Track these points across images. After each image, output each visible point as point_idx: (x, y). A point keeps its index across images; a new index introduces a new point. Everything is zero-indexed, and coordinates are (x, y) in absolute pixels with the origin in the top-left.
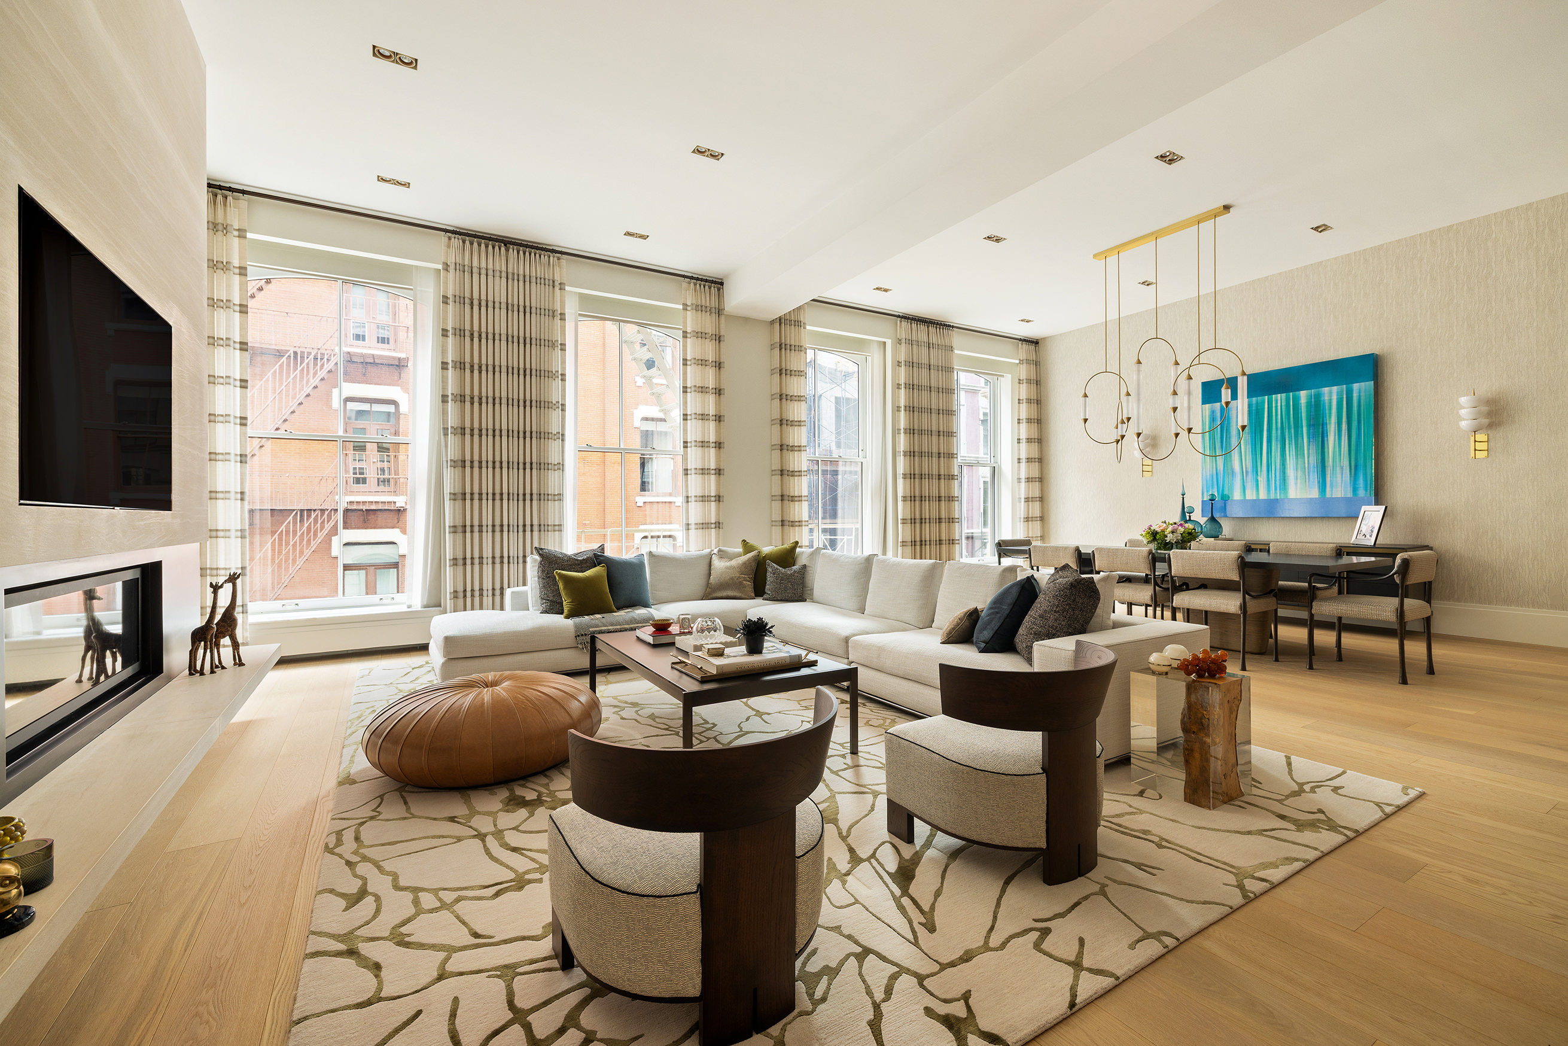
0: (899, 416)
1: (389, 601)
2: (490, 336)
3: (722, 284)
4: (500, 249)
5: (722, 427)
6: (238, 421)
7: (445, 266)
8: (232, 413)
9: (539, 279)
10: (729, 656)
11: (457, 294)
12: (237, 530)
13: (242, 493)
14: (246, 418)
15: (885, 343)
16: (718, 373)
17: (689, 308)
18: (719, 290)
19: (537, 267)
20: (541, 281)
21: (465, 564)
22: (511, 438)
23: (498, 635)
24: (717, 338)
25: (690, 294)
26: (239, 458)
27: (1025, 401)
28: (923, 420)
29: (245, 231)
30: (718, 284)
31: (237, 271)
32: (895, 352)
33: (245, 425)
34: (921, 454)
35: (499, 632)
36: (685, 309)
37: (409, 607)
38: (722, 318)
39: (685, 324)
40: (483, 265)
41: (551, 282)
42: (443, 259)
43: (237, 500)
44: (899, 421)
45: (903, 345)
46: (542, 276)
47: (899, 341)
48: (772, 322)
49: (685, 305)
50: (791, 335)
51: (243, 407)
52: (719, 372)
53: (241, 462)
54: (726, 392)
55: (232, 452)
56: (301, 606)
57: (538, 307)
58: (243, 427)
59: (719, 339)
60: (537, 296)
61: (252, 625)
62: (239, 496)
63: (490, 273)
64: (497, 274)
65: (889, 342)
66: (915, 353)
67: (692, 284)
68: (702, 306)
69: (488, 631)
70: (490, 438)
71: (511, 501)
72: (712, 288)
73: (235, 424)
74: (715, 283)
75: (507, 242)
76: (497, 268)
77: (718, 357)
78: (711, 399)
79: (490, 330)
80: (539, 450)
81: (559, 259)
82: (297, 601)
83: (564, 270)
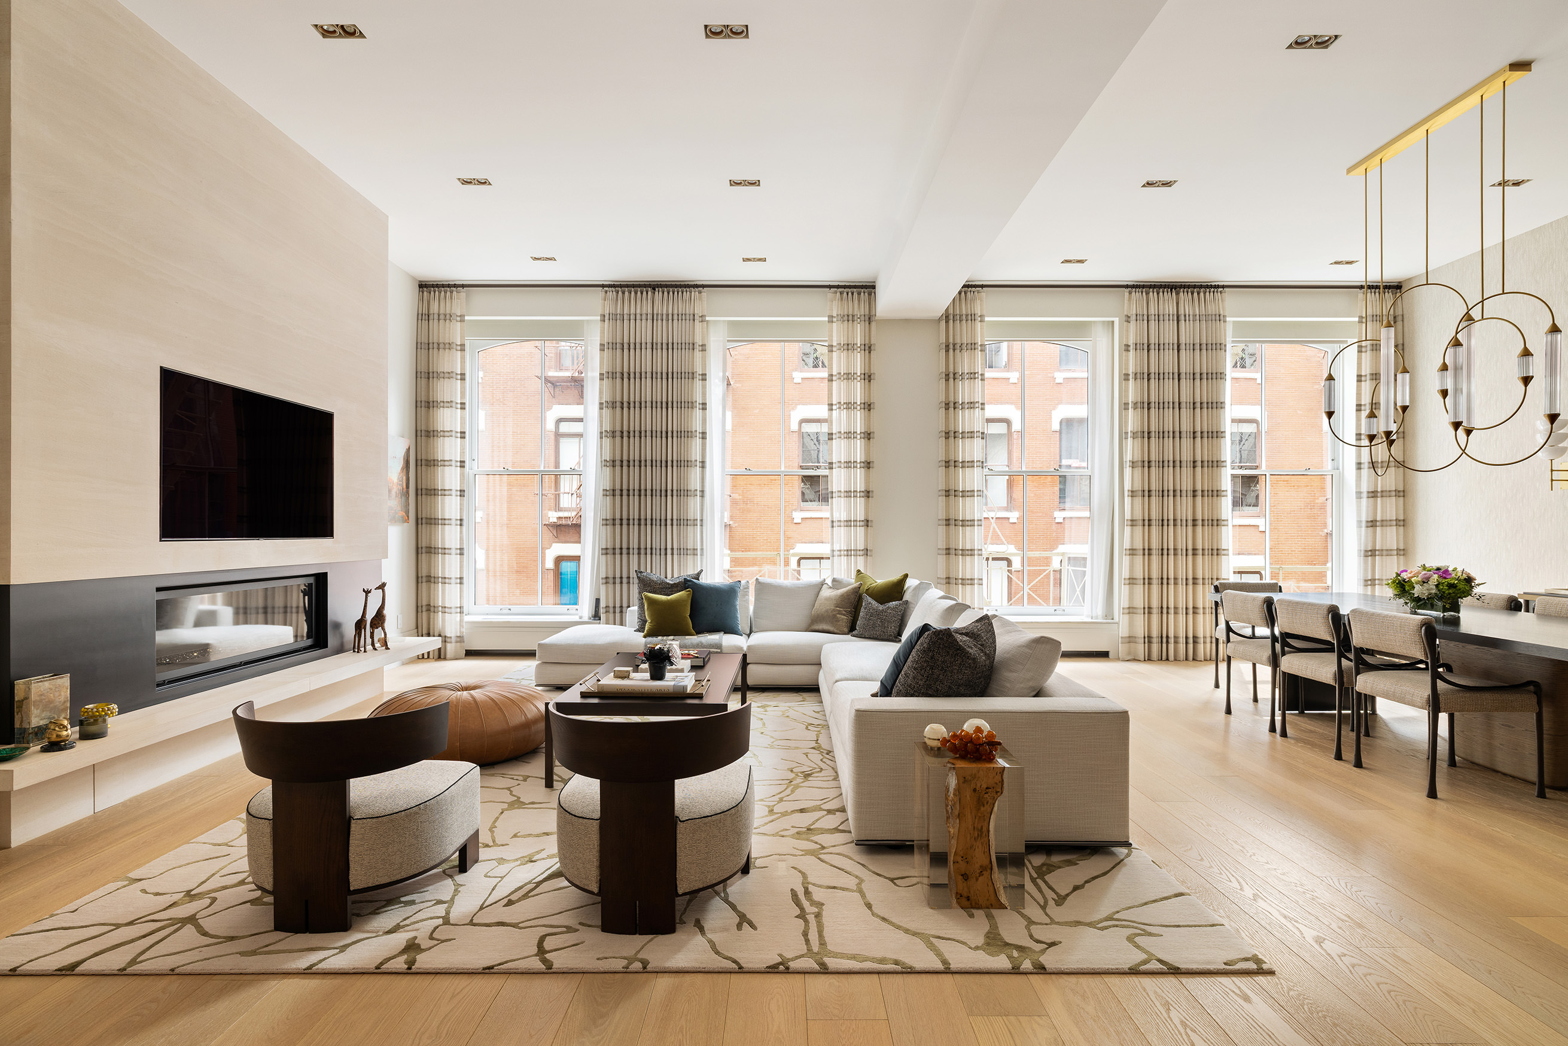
0: (1127, 416)
1: (574, 611)
2: (638, 375)
3: (874, 287)
4: (647, 293)
5: (871, 444)
6: (459, 464)
7: (602, 318)
8: (453, 459)
9: (680, 315)
10: (632, 679)
11: (610, 341)
12: (457, 549)
13: (461, 520)
14: (464, 462)
15: (1113, 322)
16: (867, 386)
17: (835, 320)
18: (870, 294)
19: (680, 304)
20: (681, 317)
21: (614, 583)
22: (654, 468)
23: (578, 646)
24: (867, 348)
25: (834, 305)
26: (459, 493)
27: (1368, 377)
28: (1166, 419)
29: (464, 316)
30: (869, 288)
31: (459, 348)
32: (1124, 333)
33: (464, 467)
34: (1162, 464)
35: (580, 643)
36: (831, 321)
37: (581, 618)
38: (873, 324)
39: (831, 336)
40: (633, 311)
41: (692, 316)
42: (600, 312)
43: (457, 525)
44: (1127, 422)
45: (1133, 323)
46: (684, 312)
47: (1128, 319)
48: (940, 319)
49: (831, 317)
50: (962, 333)
51: (463, 453)
52: (870, 385)
53: (460, 496)
54: (876, 406)
55: (453, 488)
56: (512, 611)
57: (680, 342)
58: (462, 469)
59: (868, 348)
60: (677, 331)
61: (466, 622)
62: (459, 522)
63: (638, 317)
64: (644, 317)
65: (1116, 320)
66: (1152, 332)
67: (838, 294)
68: (848, 316)
69: (571, 642)
70: (637, 468)
71: (654, 526)
72: (862, 294)
73: (457, 466)
74: (866, 287)
75: (654, 286)
76: (644, 312)
77: (867, 368)
78: (859, 415)
79: (638, 370)
80: (679, 478)
81: (700, 292)
82: (510, 607)
83: (702, 303)
